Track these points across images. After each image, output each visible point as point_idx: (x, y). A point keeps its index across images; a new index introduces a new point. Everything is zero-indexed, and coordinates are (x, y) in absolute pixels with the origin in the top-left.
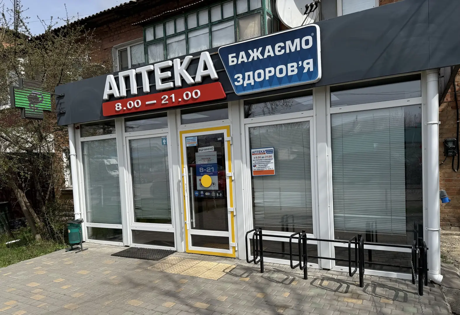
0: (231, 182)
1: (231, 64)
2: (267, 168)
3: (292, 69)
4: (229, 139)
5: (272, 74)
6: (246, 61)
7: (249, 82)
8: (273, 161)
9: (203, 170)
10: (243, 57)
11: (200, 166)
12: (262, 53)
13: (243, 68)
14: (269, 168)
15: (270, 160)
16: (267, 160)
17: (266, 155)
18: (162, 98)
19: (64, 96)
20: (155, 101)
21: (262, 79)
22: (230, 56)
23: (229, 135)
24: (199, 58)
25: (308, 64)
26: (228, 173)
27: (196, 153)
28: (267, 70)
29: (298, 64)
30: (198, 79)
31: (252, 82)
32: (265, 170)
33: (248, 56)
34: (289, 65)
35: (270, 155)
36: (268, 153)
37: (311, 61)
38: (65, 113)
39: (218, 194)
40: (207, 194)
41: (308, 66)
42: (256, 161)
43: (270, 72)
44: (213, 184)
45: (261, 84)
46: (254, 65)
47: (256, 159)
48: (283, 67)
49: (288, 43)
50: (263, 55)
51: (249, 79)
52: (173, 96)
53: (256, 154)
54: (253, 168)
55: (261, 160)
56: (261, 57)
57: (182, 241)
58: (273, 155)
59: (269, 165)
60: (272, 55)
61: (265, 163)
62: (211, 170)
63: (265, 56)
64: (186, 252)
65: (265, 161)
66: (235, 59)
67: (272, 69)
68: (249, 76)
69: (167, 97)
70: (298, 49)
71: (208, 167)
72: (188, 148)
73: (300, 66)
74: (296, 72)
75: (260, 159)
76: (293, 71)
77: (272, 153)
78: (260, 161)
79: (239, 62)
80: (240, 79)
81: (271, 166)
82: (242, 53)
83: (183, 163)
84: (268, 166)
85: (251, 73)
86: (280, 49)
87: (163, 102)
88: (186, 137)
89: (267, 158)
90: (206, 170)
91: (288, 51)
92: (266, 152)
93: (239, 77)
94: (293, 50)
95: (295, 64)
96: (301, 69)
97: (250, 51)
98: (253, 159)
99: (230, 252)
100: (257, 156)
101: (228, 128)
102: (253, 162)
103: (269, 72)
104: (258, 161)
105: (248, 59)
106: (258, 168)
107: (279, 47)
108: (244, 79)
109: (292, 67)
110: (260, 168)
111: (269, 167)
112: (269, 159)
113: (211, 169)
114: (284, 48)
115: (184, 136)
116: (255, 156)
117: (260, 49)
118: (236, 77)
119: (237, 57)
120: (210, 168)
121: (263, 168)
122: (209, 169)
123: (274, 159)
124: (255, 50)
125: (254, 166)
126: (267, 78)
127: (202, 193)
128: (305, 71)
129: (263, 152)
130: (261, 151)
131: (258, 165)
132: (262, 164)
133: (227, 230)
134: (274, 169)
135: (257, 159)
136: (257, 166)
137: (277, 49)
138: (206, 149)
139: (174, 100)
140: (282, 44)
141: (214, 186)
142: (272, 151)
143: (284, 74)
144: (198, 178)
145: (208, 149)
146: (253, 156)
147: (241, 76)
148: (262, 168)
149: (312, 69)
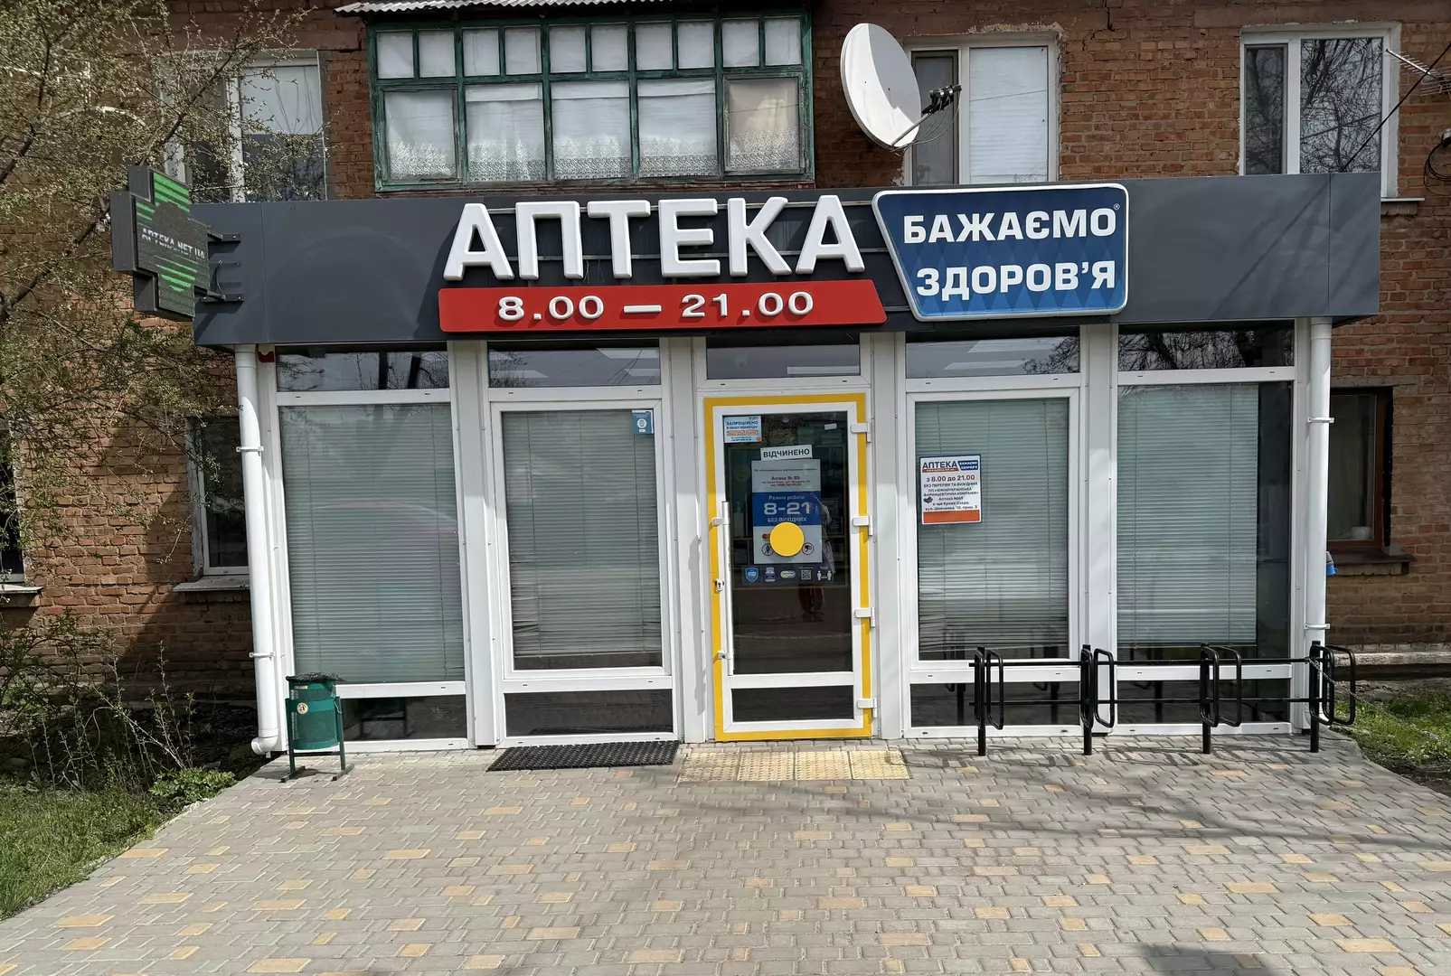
0: (865, 541)
1: (908, 239)
2: (962, 506)
3: (1066, 276)
4: (863, 427)
5: (1018, 280)
6: (950, 239)
7: (956, 291)
8: (977, 488)
9: (777, 508)
10: (941, 227)
11: (765, 497)
12: (994, 226)
13: (941, 255)
14: (966, 505)
15: (969, 487)
16: (961, 487)
17: (961, 473)
18: (686, 299)
19: (239, 242)
20: (658, 308)
21: (991, 288)
22: (908, 220)
23: (861, 419)
24: (814, 208)
25: (1104, 270)
26: (856, 516)
27: (755, 464)
28: (1005, 269)
29: (1080, 269)
30: (806, 263)
31: (964, 292)
32: (956, 509)
33: (957, 228)
34: (1060, 267)
35: (970, 473)
36: (964, 468)
37: (1110, 265)
38: (240, 302)
39: (819, 575)
40: (785, 574)
41: (1104, 276)
42: (931, 488)
43: (1012, 275)
44: (807, 547)
45: (989, 300)
46: (973, 253)
47: (931, 483)
48: (1045, 268)
49: (1059, 215)
50: (996, 233)
51: (956, 284)
52: (723, 298)
53: (933, 471)
54: (925, 505)
55: (946, 485)
56: (989, 236)
57: (701, 710)
58: (977, 473)
59: (967, 498)
60: (1019, 236)
61: (957, 492)
62: (802, 510)
63: (1001, 237)
64: (717, 740)
65: (957, 487)
66: (921, 231)
67: (1018, 269)
68: (956, 277)
69: (702, 300)
70: (1083, 233)
71: (790, 501)
72: (727, 446)
73: (1083, 272)
74: (1074, 284)
75: (944, 482)
76: (1067, 281)
77: (975, 469)
78: (944, 488)
79: (933, 240)
80: (933, 282)
81: (973, 501)
82: (942, 219)
83: (711, 489)
84: (963, 501)
85: (962, 271)
86: (1037, 225)
87: (687, 312)
88: (724, 417)
89: (962, 481)
90: (784, 509)
91: (1057, 234)
92: (960, 466)
93: (929, 277)
94: (1070, 233)
95: (1073, 267)
96: (1086, 279)
97: (963, 218)
98: (924, 482)
99: (857, 723)
100: (936, 475)
101: (859, 399)
102: (924, 491)
103: (1009, 276)
104: (939, 487)
105: (956, 234)
106: (936, 506)
107: (1036, 220)
108: (942, 282)
109: (1067, 271)
110: (943, 506)
111: (967, 503)
112: (968, 484)
113: (803, 505)
114: (1049, 224)
115: (719, 412)
116: (929, 475)
117: (989, 217)
118: (921, 274)
119: (928, 226)
120: (798, 504)
121: (951, 506)
122: (795, 506)
123: (979, 484)
124: (976, 217)
125: (925, 500)
126: (1004, 289)
127: (770, 571)
128: (1097, 285)
129: (951, 464)
130: (947, 464)
131: (938, 497)
132: (948, 497)
133: (848, 667)
134: (979, 508)
135: (935, 483)
136: (936, 499)
137: (1031, 224)
138: (785, 453)
139: (724, 312)
140: (1044, 216)
141: (809, 551)
142: (975, 465)
143: (1046, 286)
144: (758, 531)
145: (794, 452)
146: (924, 476)
147: (934, 273)
148: (949, 506)
149: (1111, 284)
